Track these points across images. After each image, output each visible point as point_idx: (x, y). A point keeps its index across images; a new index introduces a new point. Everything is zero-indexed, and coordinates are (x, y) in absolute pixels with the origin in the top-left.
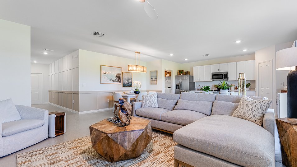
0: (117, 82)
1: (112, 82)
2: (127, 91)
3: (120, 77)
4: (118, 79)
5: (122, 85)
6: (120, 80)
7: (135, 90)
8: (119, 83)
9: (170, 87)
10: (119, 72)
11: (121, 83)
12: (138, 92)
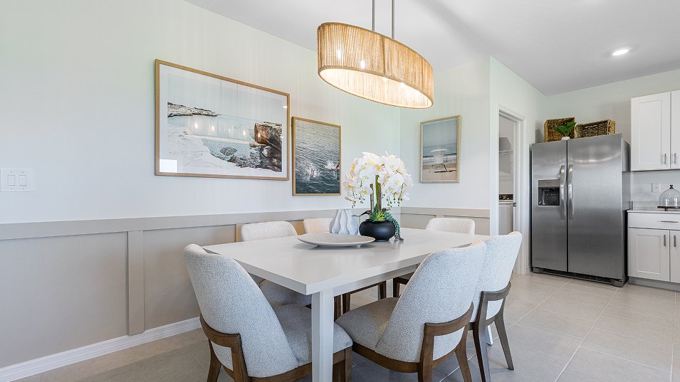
0: (260, 166)
1: (233, 169)
2: (313, 215)
3: (279, 144)
4: (265, 152)
5: (289, 186)
6: (280, 159)
7: (367, 217)
8: (269, 173)
9: (510, 197)
10: (276, 118)
11: (283, 174)
12: (383, 230)
